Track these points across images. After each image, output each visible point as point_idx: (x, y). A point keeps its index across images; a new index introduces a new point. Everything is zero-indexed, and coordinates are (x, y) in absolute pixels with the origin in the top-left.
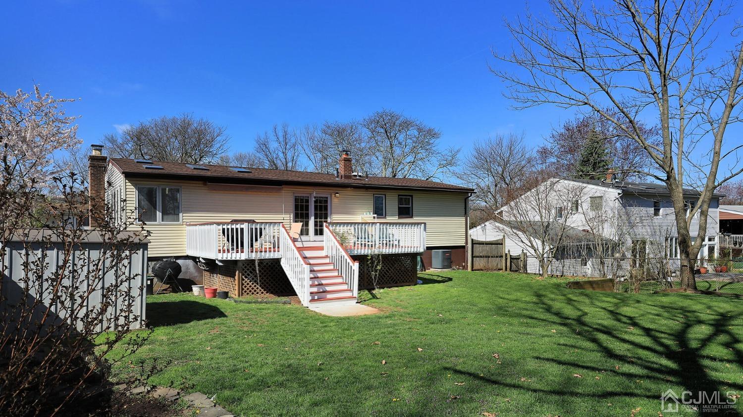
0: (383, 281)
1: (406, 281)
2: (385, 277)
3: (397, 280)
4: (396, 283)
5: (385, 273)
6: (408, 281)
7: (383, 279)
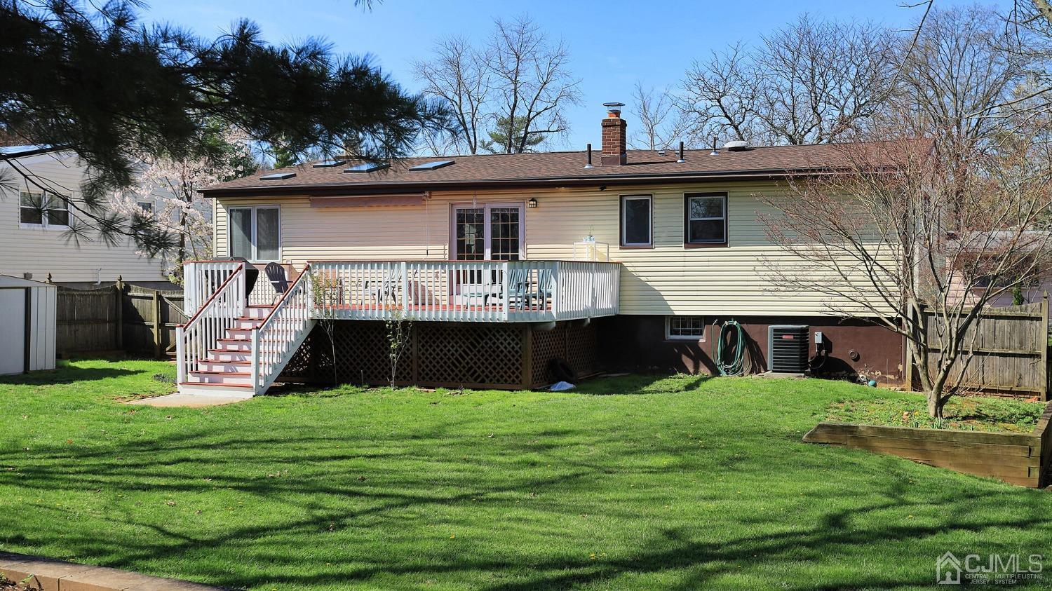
0: (453, 375)
1: (506, 381)
2: (457, 367)
3: (483, 376)
4: (483, 381)
5: (457, 359)
6: (509, 381)
7: (453, 371)
